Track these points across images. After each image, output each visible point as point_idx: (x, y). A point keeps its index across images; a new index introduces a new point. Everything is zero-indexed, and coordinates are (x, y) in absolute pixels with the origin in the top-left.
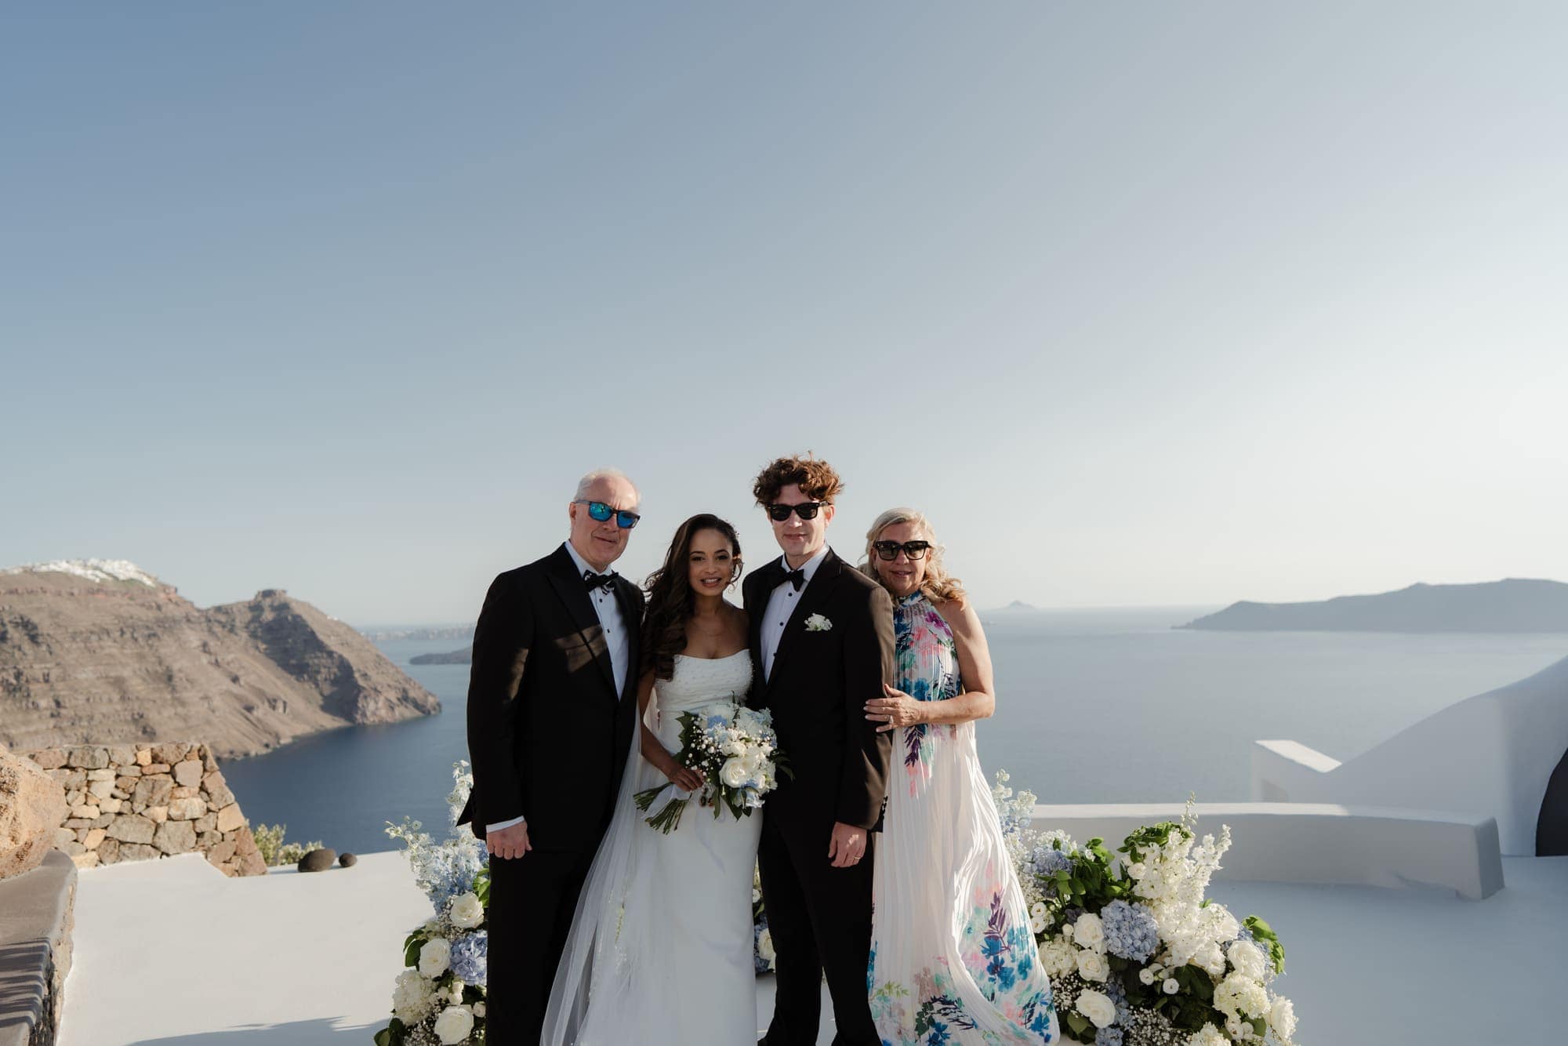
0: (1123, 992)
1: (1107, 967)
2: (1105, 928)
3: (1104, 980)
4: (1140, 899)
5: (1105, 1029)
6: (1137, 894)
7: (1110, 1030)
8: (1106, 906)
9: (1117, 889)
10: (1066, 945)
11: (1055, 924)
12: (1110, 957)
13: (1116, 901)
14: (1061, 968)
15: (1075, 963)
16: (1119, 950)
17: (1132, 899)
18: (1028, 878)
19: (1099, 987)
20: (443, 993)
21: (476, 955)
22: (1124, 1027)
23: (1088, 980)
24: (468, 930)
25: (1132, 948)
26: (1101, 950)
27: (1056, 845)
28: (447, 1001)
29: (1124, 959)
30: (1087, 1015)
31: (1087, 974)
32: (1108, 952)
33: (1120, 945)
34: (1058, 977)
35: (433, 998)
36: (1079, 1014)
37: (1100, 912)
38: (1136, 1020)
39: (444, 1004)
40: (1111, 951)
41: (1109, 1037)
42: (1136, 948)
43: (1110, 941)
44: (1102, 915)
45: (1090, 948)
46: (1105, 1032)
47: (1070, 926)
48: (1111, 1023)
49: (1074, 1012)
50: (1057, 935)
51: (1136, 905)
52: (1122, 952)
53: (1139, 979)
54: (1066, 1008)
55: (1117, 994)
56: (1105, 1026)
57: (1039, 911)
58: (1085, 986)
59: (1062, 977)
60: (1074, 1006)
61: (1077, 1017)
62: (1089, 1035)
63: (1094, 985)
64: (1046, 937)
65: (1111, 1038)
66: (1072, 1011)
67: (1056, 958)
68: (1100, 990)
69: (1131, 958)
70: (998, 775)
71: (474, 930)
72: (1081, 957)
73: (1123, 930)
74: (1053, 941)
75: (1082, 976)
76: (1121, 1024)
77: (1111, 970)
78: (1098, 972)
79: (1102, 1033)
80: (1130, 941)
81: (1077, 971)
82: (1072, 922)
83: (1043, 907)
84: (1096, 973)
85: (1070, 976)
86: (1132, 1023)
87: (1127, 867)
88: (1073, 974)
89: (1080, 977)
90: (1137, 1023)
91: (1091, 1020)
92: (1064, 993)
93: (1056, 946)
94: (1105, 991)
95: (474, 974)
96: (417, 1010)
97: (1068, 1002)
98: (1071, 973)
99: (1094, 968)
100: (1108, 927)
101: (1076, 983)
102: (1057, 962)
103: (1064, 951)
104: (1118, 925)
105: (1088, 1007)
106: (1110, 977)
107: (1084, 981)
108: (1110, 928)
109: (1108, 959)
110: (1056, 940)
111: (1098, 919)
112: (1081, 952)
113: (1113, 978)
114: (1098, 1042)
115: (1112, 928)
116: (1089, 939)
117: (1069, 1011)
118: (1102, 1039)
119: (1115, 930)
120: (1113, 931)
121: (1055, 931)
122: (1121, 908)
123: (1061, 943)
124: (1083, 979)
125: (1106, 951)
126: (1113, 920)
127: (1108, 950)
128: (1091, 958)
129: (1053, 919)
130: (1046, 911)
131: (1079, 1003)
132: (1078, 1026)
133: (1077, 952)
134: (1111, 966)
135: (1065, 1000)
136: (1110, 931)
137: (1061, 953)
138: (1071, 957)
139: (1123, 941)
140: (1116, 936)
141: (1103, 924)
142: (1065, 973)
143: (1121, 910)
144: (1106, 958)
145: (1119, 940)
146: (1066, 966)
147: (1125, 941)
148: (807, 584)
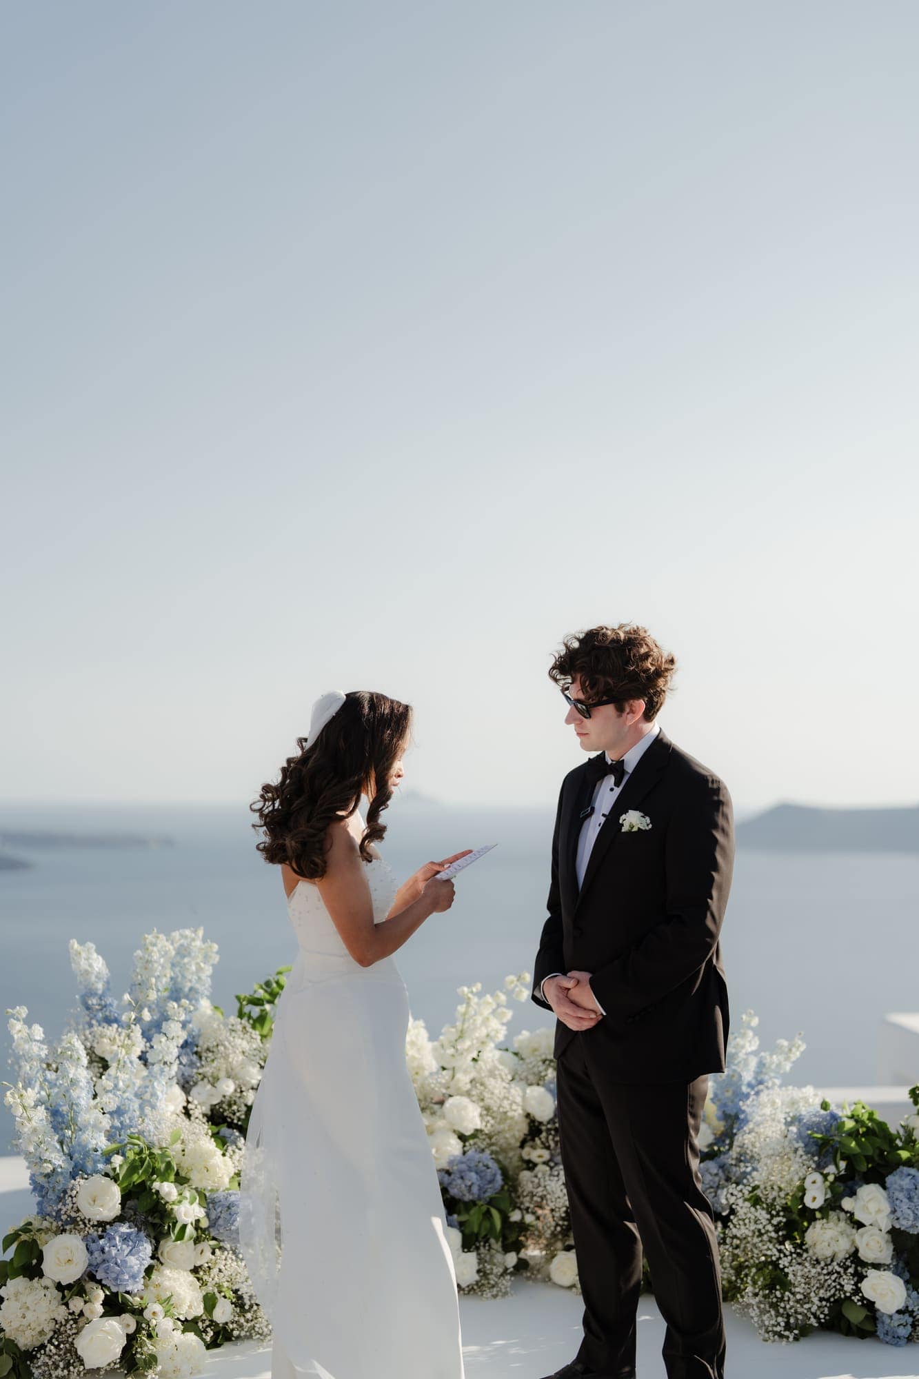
1: (891, 1247)
2: (892, 1200)
3: (887, 1259)
5: (891, 1317)
7: (897, 1316)
8: (890, 1173)
9: (904, 1155)
10: (842, 1224)
11: (832, 1197)
12: (895, 1234)
13: (905, 1170)
14: (836, 1250)
15: (853, 1242)
16: (910, 1223)
19: (883, 1266)
20: (77, 1304)
21: (126, 1253)
22: (913, 1311)
23: (869, 1262)
24: (102, 1224)
26: (886, 1228)
27: (825, 1105)
28: (81, 1314)
29: (913, 1235)
30: (873, 1300)
31: (866, 1255)
32: (893, 1227)
33: (911, 1218)
34: (832, 1261)
35: (61, 1313)
36: (863, 1298)
37: (885, 1182)
39: (78, 1319)
40: (897, 1226)
41: (896, 1324)
43: (898, 1214)
44: (888, 1185)
45: (871, 1225)
46: (892, 1319)
47: (850, 1200)
48: (900, 1307)
49: (855, 1299)
50: (830, 1212)
52: (912, 1226)
54: (848, 1294)
56: (892, 1311)
57: (814, 1183)
58: (865, 1268)
59: (839, 1260)
60: (857, 1291)
61: (858, 1304)
62: (868, 1327)
64: (818, 1215)
65: (899, 1325)
66: (853, 1298)
67: (832, 1238)
68: (885, 1270)
71: (111, 1224)
72: (862, 1236)
73: (915, 1200)
74: (827, 1220)
75: (862, 1258)
76: (910, 1309)
77: (894, 1250)
78: (881, 1251)
81: (857, 1251)
82: (852, 1193)
83: (818, 1177)
84: (879, 1254)
85: (846, 1259)
88: (849, 1258)
89: (859, 1258)
91: (877, 1306)
92: (844, 1277)
93: (831, 1224)
94: (890, 1271)
95: (127, 1277)
96: (39, 1329)
97: (849, 1288)
98: (847, 1256)
99: (875, 1246)
100: (895, 1198)
101: (857, 1265)
102: (833, 1243)
103: (840, 1230)
104: (909, 1194)
105: (874, 1290)
106: (892, 1259)
107: (864, 1264)
108: (897, 1199)
109: (892, 1237)
110: (830, 1217)
111: (881, 1189)
112: (861, 1230)
113: (895, 1260)
114: (880, 1332)
115: (901, 1199)
116: (870, 1214)
117: (850, 1297)
118: (886, 1328)
119: (905, 1200)
120: (901, 1201)
121: (832, 1205)
122: (909, 1175)
123: (837, 1221)
124: (863, 1261)
125: (891, 1227)
126: (902, 1190)
127: (893, 1226)
128: (871, 1235)
129: (829, 1192)
130: (824, 1182)
131: (864, 1286)
132: (855, 1316)
133: (854, 1231)
134: (894, 1245)
135: (846, 1286)
136: (898, 1202)
137: (836, 1233)
138: (848, 1236)
139: (913, 1212)
140: (904, 1206)
141: (888, 1195)
142: (841, 1256)
143: (910, 1177)
144: (890, 1236)
145: (909, 1212)
146: (842, 1248)
147: (916, 1212)
148: (628, 776)
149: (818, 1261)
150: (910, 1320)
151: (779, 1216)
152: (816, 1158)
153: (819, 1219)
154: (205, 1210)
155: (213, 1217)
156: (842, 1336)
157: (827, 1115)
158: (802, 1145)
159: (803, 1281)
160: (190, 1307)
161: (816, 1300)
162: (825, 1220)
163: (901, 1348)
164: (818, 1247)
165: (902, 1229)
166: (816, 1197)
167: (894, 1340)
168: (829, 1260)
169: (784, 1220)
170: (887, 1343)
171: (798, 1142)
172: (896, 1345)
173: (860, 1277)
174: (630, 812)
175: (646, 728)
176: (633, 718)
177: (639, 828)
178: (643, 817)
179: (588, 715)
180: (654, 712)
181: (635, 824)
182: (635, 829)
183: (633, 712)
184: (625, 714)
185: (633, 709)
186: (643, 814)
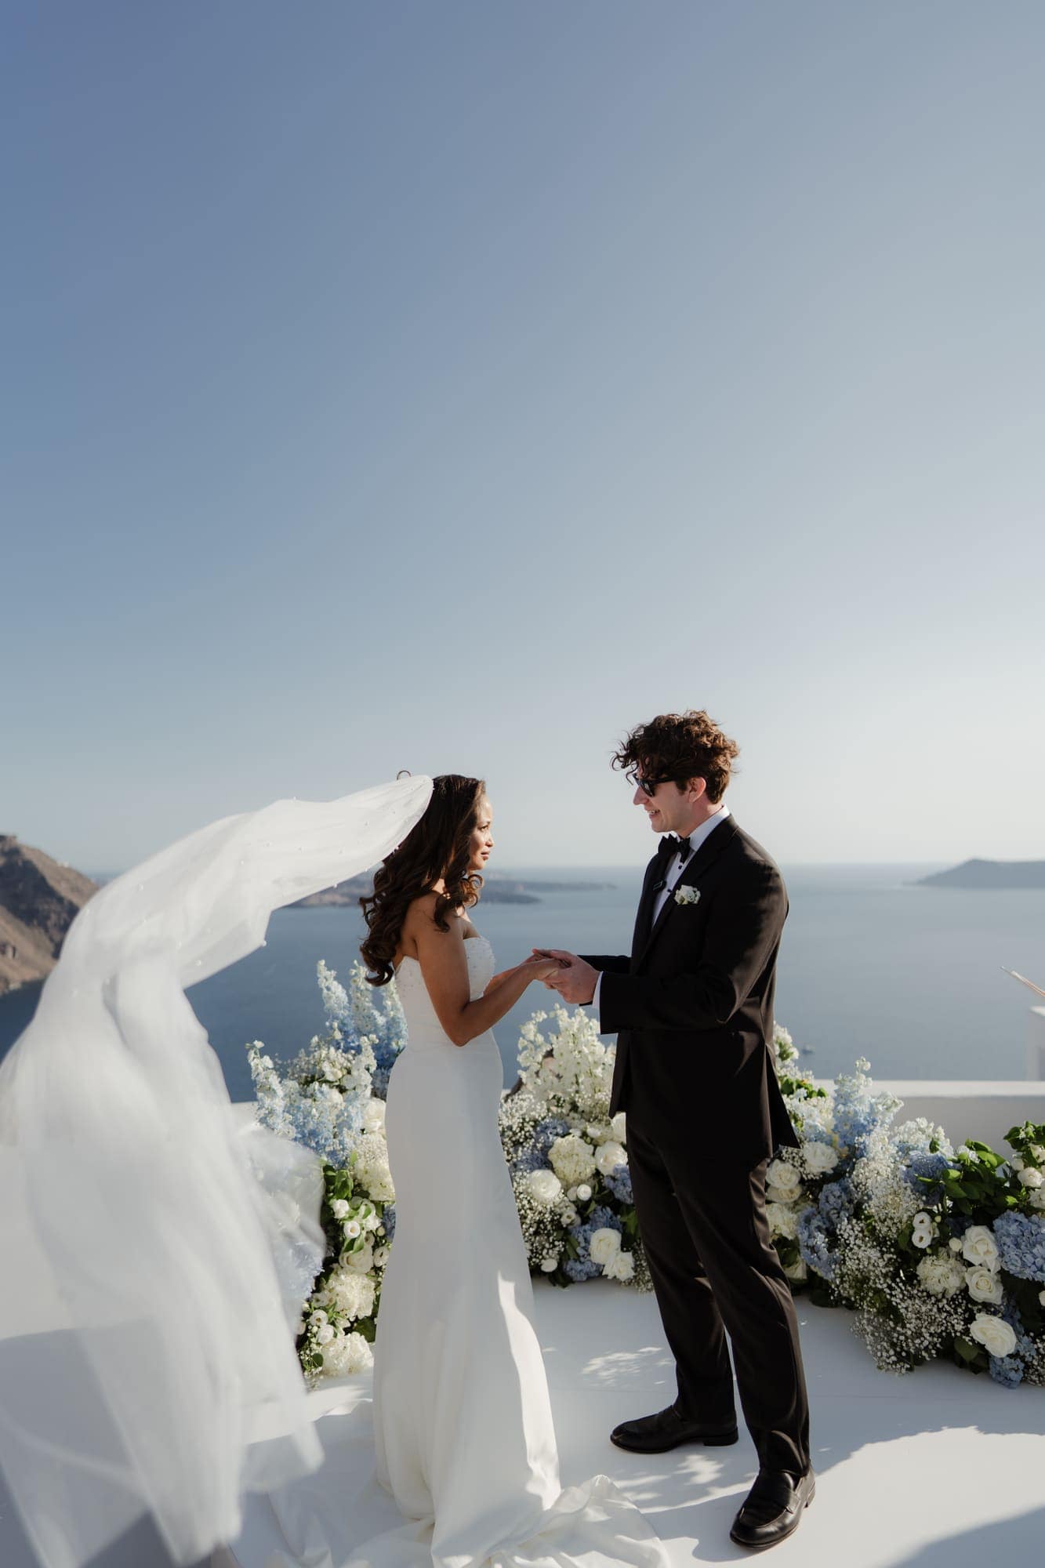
0: (1018, 1316)
1: (1000, 1287)
2: (1000, 1245)
3: (998, 1302)
4: (1036, 1211)
5: (1002, 1359)
6: (1035, 1205)
7: (1008, 1360)
8: (997, 1216)
9: (1011, 1200)
10: (952, 1261)
11: (940, 1237)
12: (1004, 1276)
13: (1013, 1215)
14: (947, 1287)
15: (963, 1280)
16: (1018, 1269)
17: (1028, 1210)
18: (905, 1185)
19: (993, 1309)
22: (1024, 1357)
23: (980, 1301)
25: (1034, 1268)
26: (995, 1269)
27: (933, 1147)
29: (1022, 1279)
30: (982, 1343)
31: (977, 1294)
32: (1003, 1270)
33: (1018, 1264)
34: (943, 1297)
36: (972, 1340)
37: (993, 1226)
38: (1037, 1350)
40: (1006, 1269)
41: (1008, 1367)
42: (1037, 1267)
43: (1006, 1258)
44: (995, 1228)
45: (981, 1265)
46: (1003, 1362)
47: (958, 1241)
48: (1011, 1352)
49: (967, 1339)
50: (940, 1249)
51: (1034, 1217)
52: (1020, 1273)
53: (1039, 1301)
54: (958, 1334)
55: (1012, 1317)
56: (1004, 1355)
57: (922, 1222)
58: (975, 1308)
59: (949, 1297)
60: (967, 1332)
61: (971, 1343)
62: (982, 1364)
63: (987, 1307)
64: (926, 1253)
65: (1010, 1369)
66: (964, 1338)
67: (942, 1275)
68: (994, 1314)
69: (1031, 1278)
70: (858, 1063)
72: (971, 1275)
73: (1022, 1247)
74: (937, 1255)
75: (972, 1296)
76: (1022, 1354)
77: (1004, 1290)
78: (990, 1292)
79: (999, 1363)
80: (1033, 1260)
81: (967, 1287)
82: (960, 1234)
83: (925, 1217)
84: (988, 1294)
85: (957, 1296)
86: (1034, 1353)
87: (1017, 1172)
88: (959, 1294)
89: (969, 1296)
90: (1038, 1353)
91: (988, 1347)
92: (955, 1316)
93: (941, 1262)
94: (1000, 1315)
97: (959, 1327)
98: (957, 1292)
99: (986, 1288)
100: (1002, 1242)
101: (966, 1304)
102: (942, 1280)
103: (950, 1267)
104: (1016, 1240)
105: (985, 1334)
106: (1003, 1298)
107: (975, 1303)
108: (1004, 1244)
109: (1001, 1278)
110: (940, 1254)
111: (989, 1232)
112: (970, 1269)
113: (1006, 1299)
114: (993, 1371)
115: (1008, 1244)
116: (978, 1254)
117: (961, 1337)
118: (998, 1368)
119: (1012, 1246)
120: (1009, 1247)
121: (939, 1244)
122: (1016, 1221)
123: (946, 1258)
124: (974, 1301)
125: (1000, 1268)
126: (1009, 1235)
127: (1002, 1267)
128: (981, 1276)
129: (937, 1232)
130: (932, 1222)
131: (974, 1327)
132: (969, 1355)
133: (964, 1269)
134: (1003, 1286)
135: (956, 1325)
136: (1005, 1248)
137: (946, 1270)
138: (958, 1273)
139: (1021, 1259)
140: (1012, 1253)
141: (996, 1238)
142: (952, 1292)
143: (1017, 1224)
144: (999, 1276)
145: (1017, 1258)
146: (953, 1284)
147: (1024, 1259)
148: (694, 853)
149: (929, 1296)
150: (1022, 1366)
151: (891, 1253)
152: (924, 1198)
153: (930, 1255)
154: (381, 1220)
155: (389, 1226)
156: (957, 1368)
157: (934, 1158)
158: (909, 1184)
159: (914, 1316)
160: (359, 1309)
161: (927, 1335)
162: (935, 1257)
163: (1015, 1391)
164: (929, 1281)
165: (1011, 1272)
166: (923, 1236)
167: (1007, 1382)
168: (940, 1296)
169: (895, 1257)
170: (1000, 1382)
171: (906, 1182)
172: (1009, 1387)
173: (971, 1319)
174: (683, 886)
175: (713, 808)
176: (695, 796)
177: (689, 902)
178: (695, 892)
179: (652, 792)
180: (717, 793)
181: (685, 898)
182: (685, 903)
183: (695, 791)
184: (687, 792)
185: (695, 787)
186: (695, 889)
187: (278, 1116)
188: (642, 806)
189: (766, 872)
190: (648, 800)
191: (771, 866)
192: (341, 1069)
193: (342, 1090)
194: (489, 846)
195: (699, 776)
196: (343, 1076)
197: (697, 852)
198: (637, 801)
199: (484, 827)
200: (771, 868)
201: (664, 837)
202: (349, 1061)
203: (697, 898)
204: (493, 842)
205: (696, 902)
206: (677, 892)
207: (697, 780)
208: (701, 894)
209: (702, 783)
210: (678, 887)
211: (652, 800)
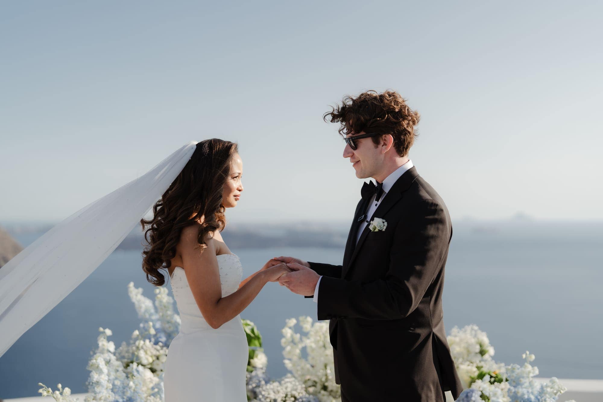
148: (386, 194)
174: (375, 218)
175: (400, 160)
176: (386, 148)
177: (379, 230)
178: (383, 222)
179: (355, 148)
180: (403, 148)
181: (377, 227)
182: (377, 230)
183: (386, 145)
184: (380, 146)
185: (386, 143)
186: (384, 221)
187: (103, 386)
188: (349, 159)
189: (433, 208)
190: (354, 154)
191: (437, 203)
192: (151, 356)
193: (153, 371)
194: (240, 190)
195: (388, 133)
196: (153, 361)
197: (387, 194)
198: (345, 155)
199: (236, 177)
200: (437, 205)
201: (365, 183)
202: (158, 350)
203: (385, 228)
204: (243, 188)
205: (384, 230)
206: (371, 222)
207: (387, 136)
208: (387, 224)
209: (390, 139)
210: (372, 219)
211: (355, 152)
